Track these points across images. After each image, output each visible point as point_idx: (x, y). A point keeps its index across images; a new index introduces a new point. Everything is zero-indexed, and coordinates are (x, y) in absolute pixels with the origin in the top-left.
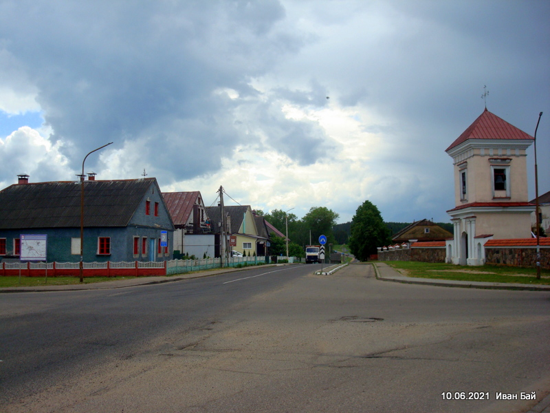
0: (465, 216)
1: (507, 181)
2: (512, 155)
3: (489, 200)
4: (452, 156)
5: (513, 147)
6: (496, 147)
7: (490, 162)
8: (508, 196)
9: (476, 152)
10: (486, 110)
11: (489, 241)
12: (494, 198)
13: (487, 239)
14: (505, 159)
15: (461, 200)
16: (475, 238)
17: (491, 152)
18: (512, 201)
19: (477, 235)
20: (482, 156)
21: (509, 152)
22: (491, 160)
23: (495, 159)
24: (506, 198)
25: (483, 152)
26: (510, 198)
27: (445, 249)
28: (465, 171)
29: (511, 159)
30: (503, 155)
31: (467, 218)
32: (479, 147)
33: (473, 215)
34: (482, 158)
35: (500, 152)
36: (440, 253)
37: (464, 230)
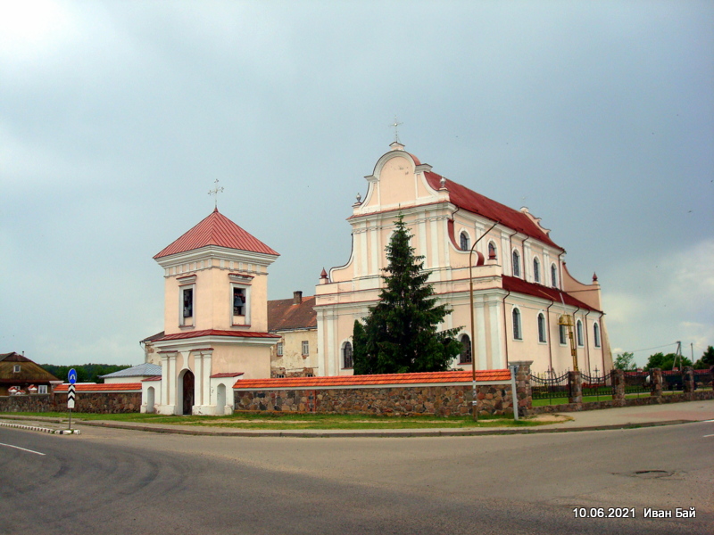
0: (191, 348)
1: (247, 304)
2: (253, 272)
3: (227, 327)
4: (163, 265)
5: (255, 262)
6: (237, 260)
7: (231, 278)
8: (247, 323)
9: (215, 263)
10: (216, 211)
11: (239, 381)
12: (233, 326)
13: (236, 379)
14: (247, 277)
15: (180, 327)
16: (211, 377)
17: (232, 266)
18: (251, 330)
19: (213, 374)
20: (222, 269)
21: (250, 268)
22: (232, 276)
23: (237, 275)
24: (245, 326)
25: (223, 264)
26: (249, 326)
27: (141, 393)
28: (193, 287)
29: (253, 277)
30: (244, 271)
31: (193, 351)
32: (219, 257)
33: (209, 347)
34: (222, 272)
35: (241, 267)
36: (125, 399)
37: (186, 367)
